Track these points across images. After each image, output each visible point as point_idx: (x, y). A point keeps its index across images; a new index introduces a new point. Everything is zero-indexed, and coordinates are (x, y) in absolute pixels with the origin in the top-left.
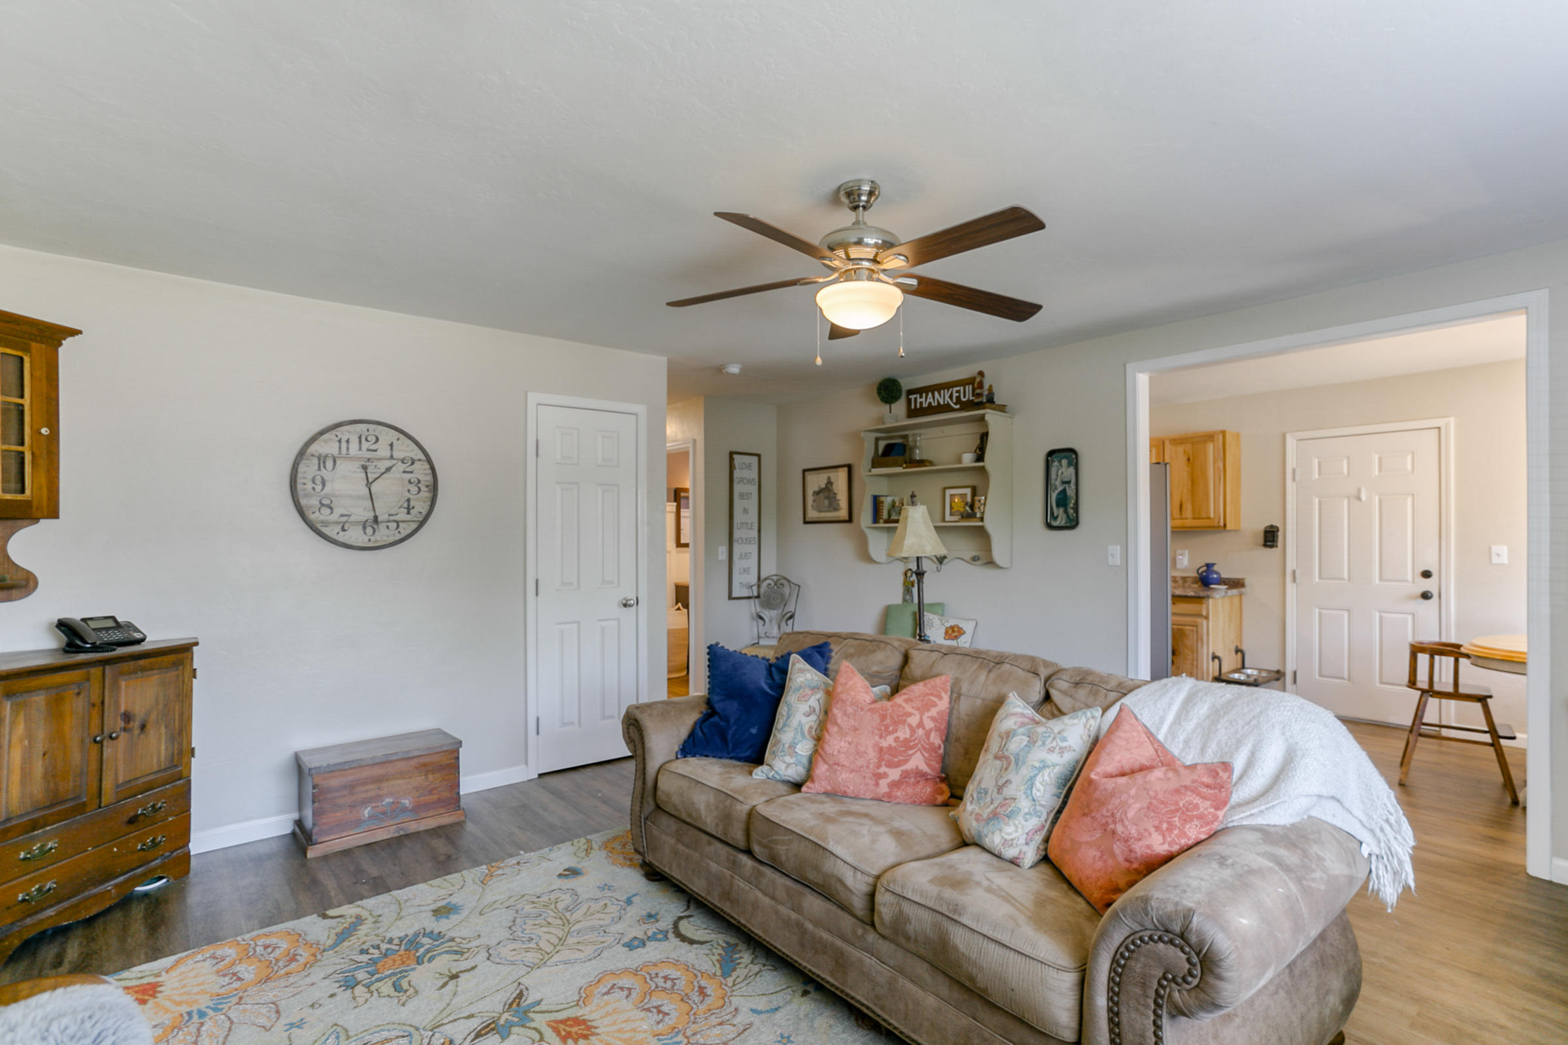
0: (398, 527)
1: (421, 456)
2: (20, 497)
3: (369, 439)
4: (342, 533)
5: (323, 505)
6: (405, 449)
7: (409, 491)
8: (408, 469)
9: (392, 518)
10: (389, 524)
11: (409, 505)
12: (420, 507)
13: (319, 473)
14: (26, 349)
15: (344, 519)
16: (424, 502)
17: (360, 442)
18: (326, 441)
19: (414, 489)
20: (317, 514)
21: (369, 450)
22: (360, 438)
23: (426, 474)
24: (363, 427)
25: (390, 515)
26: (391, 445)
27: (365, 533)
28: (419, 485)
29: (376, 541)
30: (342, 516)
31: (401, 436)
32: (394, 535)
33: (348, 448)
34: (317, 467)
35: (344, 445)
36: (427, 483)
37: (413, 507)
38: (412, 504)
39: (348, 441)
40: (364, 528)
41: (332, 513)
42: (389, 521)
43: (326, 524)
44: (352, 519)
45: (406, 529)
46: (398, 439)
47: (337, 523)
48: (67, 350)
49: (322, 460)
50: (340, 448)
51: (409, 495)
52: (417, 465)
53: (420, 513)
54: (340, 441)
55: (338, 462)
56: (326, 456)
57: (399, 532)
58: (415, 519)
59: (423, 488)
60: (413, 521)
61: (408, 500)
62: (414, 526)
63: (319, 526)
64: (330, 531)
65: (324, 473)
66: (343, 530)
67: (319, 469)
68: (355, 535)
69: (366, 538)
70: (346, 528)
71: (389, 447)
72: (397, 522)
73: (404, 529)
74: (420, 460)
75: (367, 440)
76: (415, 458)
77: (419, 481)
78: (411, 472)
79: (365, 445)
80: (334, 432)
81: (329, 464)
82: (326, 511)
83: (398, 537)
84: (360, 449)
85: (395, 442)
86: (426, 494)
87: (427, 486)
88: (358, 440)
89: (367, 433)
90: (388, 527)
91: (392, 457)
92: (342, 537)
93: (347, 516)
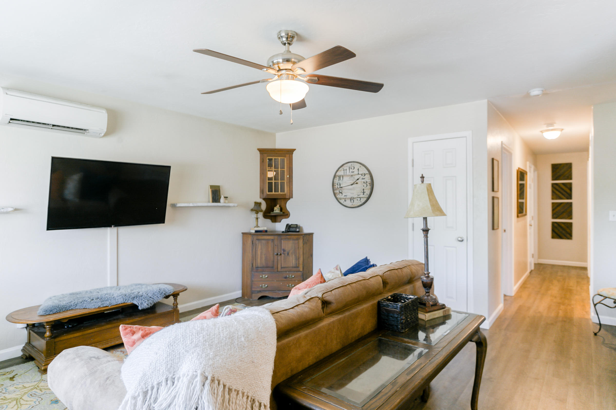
0: (360, 200)
1: (367, 172)
2: (284, 193)
3: (352, 168)
4: (345, 202)
5: (340, 192)
6: (364, 171)
7: (364, 186)
8: (363, 178)
9: (359, 196)
10: (358, 199)
11: (364, 191)
12: (368, 192)
13: (339, 182)
14: (285, 157)
15: (345, 197)
16: (369, 190)
17: (349, 170)
18: (340, 171)
19: (365, 185)
20: (338, 195)
21: (352, 172)
22: (349, 168)
23: (369, 179)
24: (350, 164)
25: (358, 195)
26: (358, 169)
27: (351, 202)
28: (367, 184)
29: (354, 205)
30: (345, 196)
31: (361, 166)
32: (359, 203)
33: (346, 172)
34: (338, 180)
35: (345, 171)
36: (370, 183)
37: (365, 192)
38: (365, 191)
39: (346, 170)
40: (351, 200)
41: (342, 195)
42: (358, 198)
43: (341, 199)
44: (347, 197)
45: (363, 200)
46: (360, 167)
47: (344, 198)
48: (295, 154)
49: (340, 177)
50: (344, 172)
51: (364, 188)
52: (366, 176)
53: (367, 194)
54: (344, 170)
55: (344, 177)
56: (341, 176)
57: (361, 202)
58: (366, 197)
59: (368, 185)
60: (365, 197)
61: (364, 190)
62: (365, 199)
63: (339, 199)
64: (342, 201)
65: (340, 182)
66: (345, 201)
67: (339, 180)
68: (348, 203)
69: (351, 204)
70: (346, 200)
71: (358, 170)
72: (360, 198)
73: (362, 200)
74: (367, 174)
75: (351, 169)
76: (366, 173)
77: (367, 182)
78: (364, 179)
79: (351, 170)
80: (342, 167)
81: (341, 178)
82: (341, 194)
83: (360, 203)
84: (349, 172)
85: (360, 168)
86: (369, 187)
87: (369, 184)
88: (349, 169)
89: (351, 166)
90: (357, 200)
91: (358, 174)
92: (344, 204)
93: (346, 196)
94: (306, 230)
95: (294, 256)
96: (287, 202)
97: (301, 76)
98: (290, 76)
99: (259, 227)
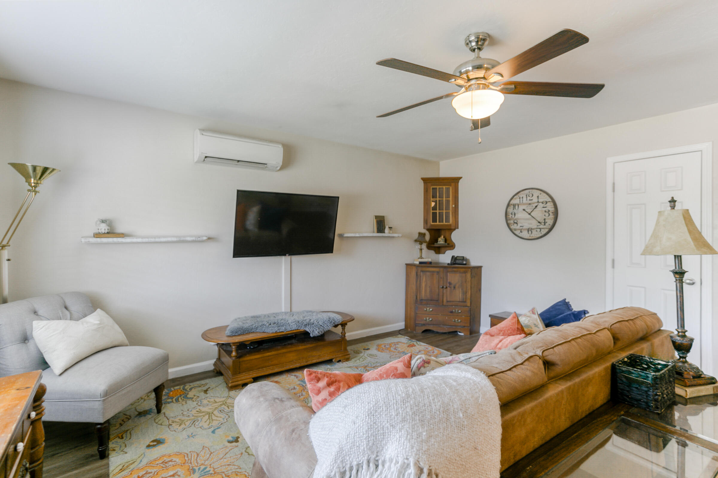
0: (540, 231)
1: (550, 200)
2: (449, 224)
3: (530, 195)
4: (521, 233)
5: (515, 223)
6: (544, 198)
7: (545, 215)
8: (545, 206)
9: (538, 227)
10: (537, 230)
11: (545, 221)
12: (550, 222)
13: (514, 211)
14: (450, 185)
15: (521, 228)
16: (551, 220)
17: (527, 197)
18: (515, 199)
19: (547, 214)
20: (513, 226)
21: (530, 200)
22: (527, 196)
23: (552, 208)
24: (527, 191)
25: (538, 226)
26: (538, 197)
27: (528, 233)
28: (549, 212)
29: (532, 237)
30: (521, 226)
31: (542, 192)
32: (539, 234)
33: (523, 200)
34: (512, 209)
35: (521, 199)
36: (553, 211)
37: (547, 222)
38: (546, 221)
39: (522, 198)
40: (528, 231)
41: (517, 225)
42: (537, 228)
43: (515, 230)
44: (524, 228)
45: (544, 232)
46: (540, 194)
47: (519, 229)
48: (461, 183)
49: (514, 206)
50: (520, 201)
51: (545, 217)
52: (548, 204)
53: (549, 224)
54: (520, 198)
55: (519, 206)
56: (516, 205)
57: (541, 233)
58: (547, 227)
59: (551, 214)
60: (547, 228)
61: (545, 219)
62: (547, 230)
63: (513, 230)
64: (517, 232)
65: (515, 211)
66: (521, 232)
67: (513, 210)
68: (525, 234)
69: (529, 235)
70: (522, 231)
71: (537, 198)
72: (540, 229)
73: (543, 231)
74: (549, 202)
75: (529, 196)
76: (548, 201)
77: (549, 211)
78: (546, 207)
79: (528, 198)
80: (518, 195)
81: (517, 207)
82: (515, 225)
83: (540, 235)
84: (527, 200)
85: (540, 196)
86: (552, 216)
87: (552, 213)
88: (525, 197)
89: (529, 193)
90: (537, 231)
91: (538, 202)
92: (520, 235)
93: (523, 226)
94: (474, 263)
95: (461, 290)
96: (451, 233)
97: (494, 84)
98: (481, 86)
99: (423, 258)
